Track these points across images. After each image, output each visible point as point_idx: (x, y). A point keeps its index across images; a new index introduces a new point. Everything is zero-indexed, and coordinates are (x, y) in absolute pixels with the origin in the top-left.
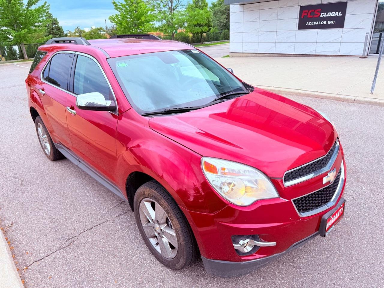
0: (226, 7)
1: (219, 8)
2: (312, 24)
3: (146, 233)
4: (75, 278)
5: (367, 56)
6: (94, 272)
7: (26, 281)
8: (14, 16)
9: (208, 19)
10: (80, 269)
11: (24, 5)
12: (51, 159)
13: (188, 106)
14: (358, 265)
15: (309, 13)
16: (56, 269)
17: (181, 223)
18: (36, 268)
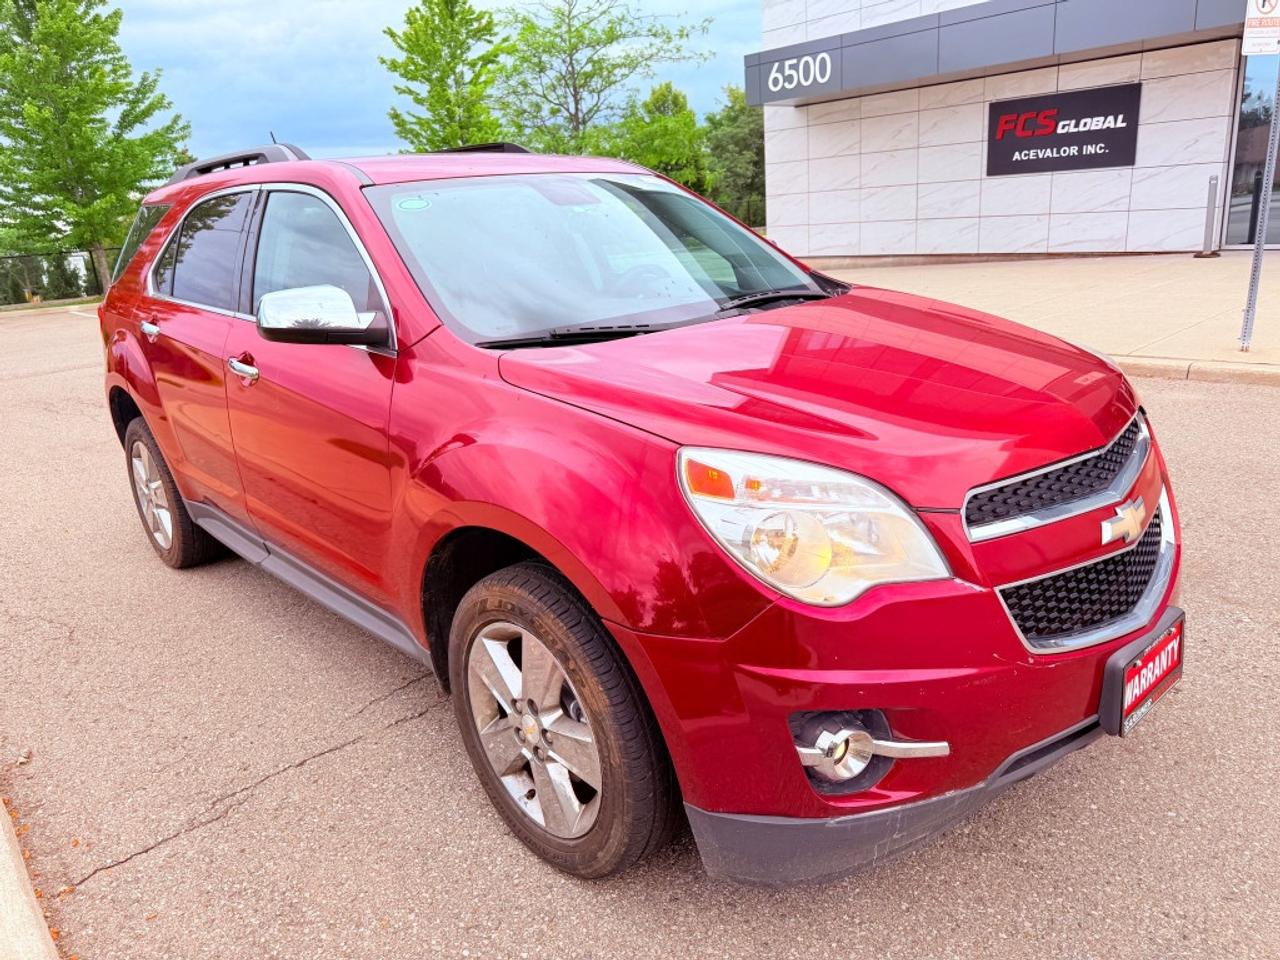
0: (752, 126)
1: (729, 129)
2: (1031, 157)
3: (491, 760)
4: (237, 916)
5: (1220, 250)
6: (307, 895)
7: (67, 930)
8: (74, 159)
9: (696, 161)
10: (256, 887)
11: (108, 125)
12: (173, 562)
13: (633, 324)
14: (1246, 853)
15: (1020, 122)
16: (174, 889)
17: (612, 688)
18: (103, 889)
